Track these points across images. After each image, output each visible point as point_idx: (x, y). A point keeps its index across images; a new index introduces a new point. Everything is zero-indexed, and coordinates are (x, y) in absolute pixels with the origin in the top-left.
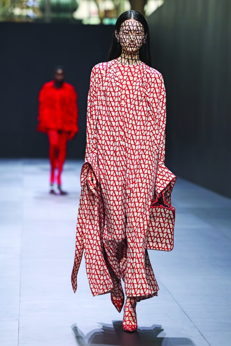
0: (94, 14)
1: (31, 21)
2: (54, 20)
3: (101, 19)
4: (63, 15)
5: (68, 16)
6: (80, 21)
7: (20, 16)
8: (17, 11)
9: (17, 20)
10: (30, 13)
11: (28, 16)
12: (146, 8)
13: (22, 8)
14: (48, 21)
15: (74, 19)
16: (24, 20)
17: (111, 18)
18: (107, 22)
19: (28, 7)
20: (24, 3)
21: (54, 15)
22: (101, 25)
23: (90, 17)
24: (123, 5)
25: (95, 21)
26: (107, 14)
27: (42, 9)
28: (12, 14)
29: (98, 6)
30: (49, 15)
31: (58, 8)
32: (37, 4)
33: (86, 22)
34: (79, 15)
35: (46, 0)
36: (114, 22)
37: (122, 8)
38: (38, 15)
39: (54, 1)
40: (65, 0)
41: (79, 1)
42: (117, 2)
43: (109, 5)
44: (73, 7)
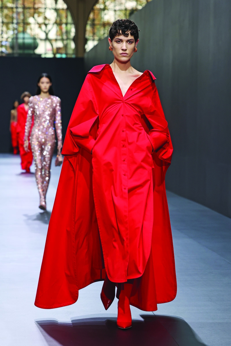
0: (49, 50)
1: (4, 55)
2: (20, 54)
3: (54, 54)
4: (27, 52)
5: (31, 52)
6: (40, 55)
10: (3, 50)
11: (2, 52)
12: (86, 46)
14: (16, 55)
15: (35, 54)
17: (61, 54)
18: (58, 56)
19: (2, 46)
21: (21, 52)
22: (54, 58)
23: (45, 54)
24: (70, 44)
25: (50, 55)
26: (58, 50)
27: (12, 47)
29: (52, 45)
30: (17, 51)
31: (24, 46)
32: (8, 44)
33: (43, 56)
34: (38, 51)
35: (15, 41)
36: (64, 56)
37: (69, 46)
38: (9, 51)
39: (20, 41)
40: (28, 41)
41: (38, 41)
42: (65, 42)
43: (60, 44)
44: (35, 46)
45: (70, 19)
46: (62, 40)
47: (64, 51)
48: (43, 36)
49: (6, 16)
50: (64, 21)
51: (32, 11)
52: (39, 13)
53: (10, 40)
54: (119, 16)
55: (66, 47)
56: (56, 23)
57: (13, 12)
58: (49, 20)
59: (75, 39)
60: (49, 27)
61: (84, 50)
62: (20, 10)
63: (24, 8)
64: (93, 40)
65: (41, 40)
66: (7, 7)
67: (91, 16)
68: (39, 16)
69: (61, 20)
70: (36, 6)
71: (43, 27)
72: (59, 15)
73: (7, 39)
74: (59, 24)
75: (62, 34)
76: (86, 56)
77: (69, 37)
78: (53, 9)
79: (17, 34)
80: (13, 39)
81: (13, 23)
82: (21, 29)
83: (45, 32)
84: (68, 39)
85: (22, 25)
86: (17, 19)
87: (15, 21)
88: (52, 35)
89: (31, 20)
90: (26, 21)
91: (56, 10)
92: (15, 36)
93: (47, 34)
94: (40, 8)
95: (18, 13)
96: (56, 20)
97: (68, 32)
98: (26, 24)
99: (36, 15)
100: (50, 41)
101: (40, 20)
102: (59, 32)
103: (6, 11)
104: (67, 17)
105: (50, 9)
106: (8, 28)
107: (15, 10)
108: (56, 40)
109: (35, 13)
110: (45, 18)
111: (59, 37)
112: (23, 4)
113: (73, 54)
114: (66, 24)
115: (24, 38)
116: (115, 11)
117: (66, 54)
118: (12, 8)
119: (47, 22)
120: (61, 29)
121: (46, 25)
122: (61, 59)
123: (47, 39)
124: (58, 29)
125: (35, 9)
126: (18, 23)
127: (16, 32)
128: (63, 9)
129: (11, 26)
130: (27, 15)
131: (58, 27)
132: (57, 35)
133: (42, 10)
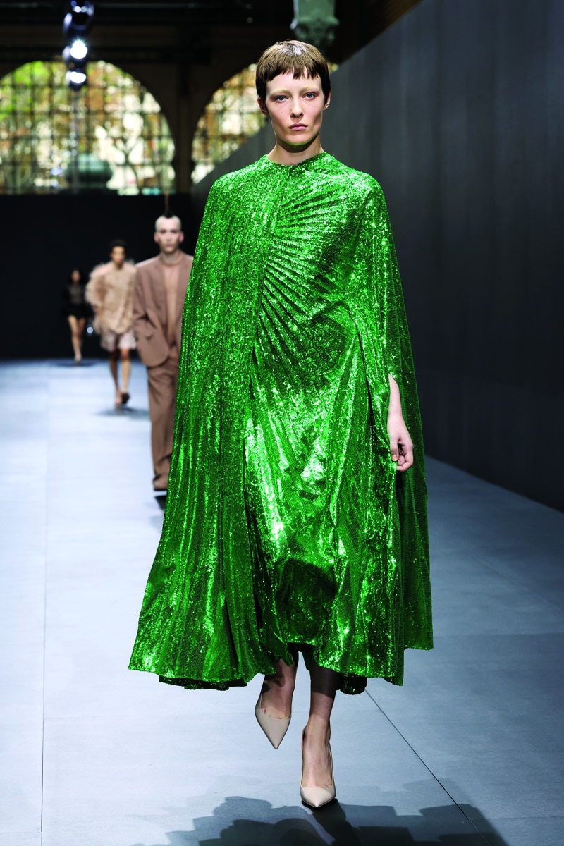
0: (131, 182)
1: (55, 192)
2: (82, 190)
3: (140, 189)
4: (94, 185)
5: (100, 186)
6: (115, 192)
7: (43, 188)
8: (39, 182)
9: (39, 192)
10: (54, 183)
11: (52, 188)
12: (194, 175)
13: (45, 178)
14: (75, 192)
15: (107, 190)
16: (48, 191)
17: (152, 188)
18: (146, 192)
19: (51, 177)
20: (47, 172)
21: (83, 186)
22: (140, 196)
23: (125, 188)
24: (166, 171)
25: (132, 191)
26: (146, 182)
27: (69, 178)
28: (34, 184)
29: (136, 174)
30: (77, 185)
31: (88, 177)
32: (62, 173)
33: (121, 193)
34: (113, 184)
35: (73, 167)
36: (156, 192)
37: (164, 175)
38: (64, 185)
39: (82, 167)
40: (96, 167)
41: (113, 167)
42: (158, 168)
43: (149, 172)
44: (106, 175)
45: (165, 130)
46: (153, 164)
47: (154, 183)
48: (121, 159)
49: (59, 126)
50: (156, 132)
51: (101, 117)
52: (113, 121)
53: (65, 167)
54: (249, 122)
55: (159, 176)
56: (142, 136)
57: (69, 120)
58: (131, 131)
59: (175, 163)
60: (131, 143)
61: (190, 181)
62: (81, 116)
63: (88, 112)
64: (206, 164)
65: (118, 165)
66: (59, 112)
67: (201, 124)
68: (112, 125)
69: (150, 132)
70: (109, 108)
71: (120, 144)
72: (147, 123)
73: (60, 165)
74: (147, 137)
75: (152, 154)
76: (193, 190)
77: (164, 159)
78: (137, 113)
79: (76, 157)
80: (69, 165)
81: (68, 137)
82: (83, 147)
83: (124, 151)
84: (161, 162)
85: (84, 141)
86: (77, 132)
87: (73, 134)
88: (136, 158)
89: (99, 132)
90: (91, 134)
91: (142, 114)
92: (73, 159)
93: (127, 156)
94: (114, 111)
95: (78, 121)
96: (143, 132)
97: (162, 152)
98: (90, 138)
99: (108, 124)
100: (133, 166)
101: (115, 132)
102: (148, 152)
103: (58, 118)
104: (160, 125)
105: (132, 113)
106: (60, 147)
107: (72, 116)
108: (143, 165)
109: (105, 120)
110: (123, 129)
111: (148, 160)
112: (87, 105)
113: (172, 188)
114: (160, 137)
115: (88, 163)
116: (241, 114)
117: (160, 188)
118: (67, 113)
119: (126, 135)
120: (150, 146)
121: (124, 141)
122: (151, 197)
123: (127, 164)
124: (146, 146)
125: (106, 113)
126: (78, 138)
127: (74, 152)
128: (154, 113)
129: (65, 142)
130: (94, 123)
131: (146, 143)
132: (144, 157)
133: (117, 115)
